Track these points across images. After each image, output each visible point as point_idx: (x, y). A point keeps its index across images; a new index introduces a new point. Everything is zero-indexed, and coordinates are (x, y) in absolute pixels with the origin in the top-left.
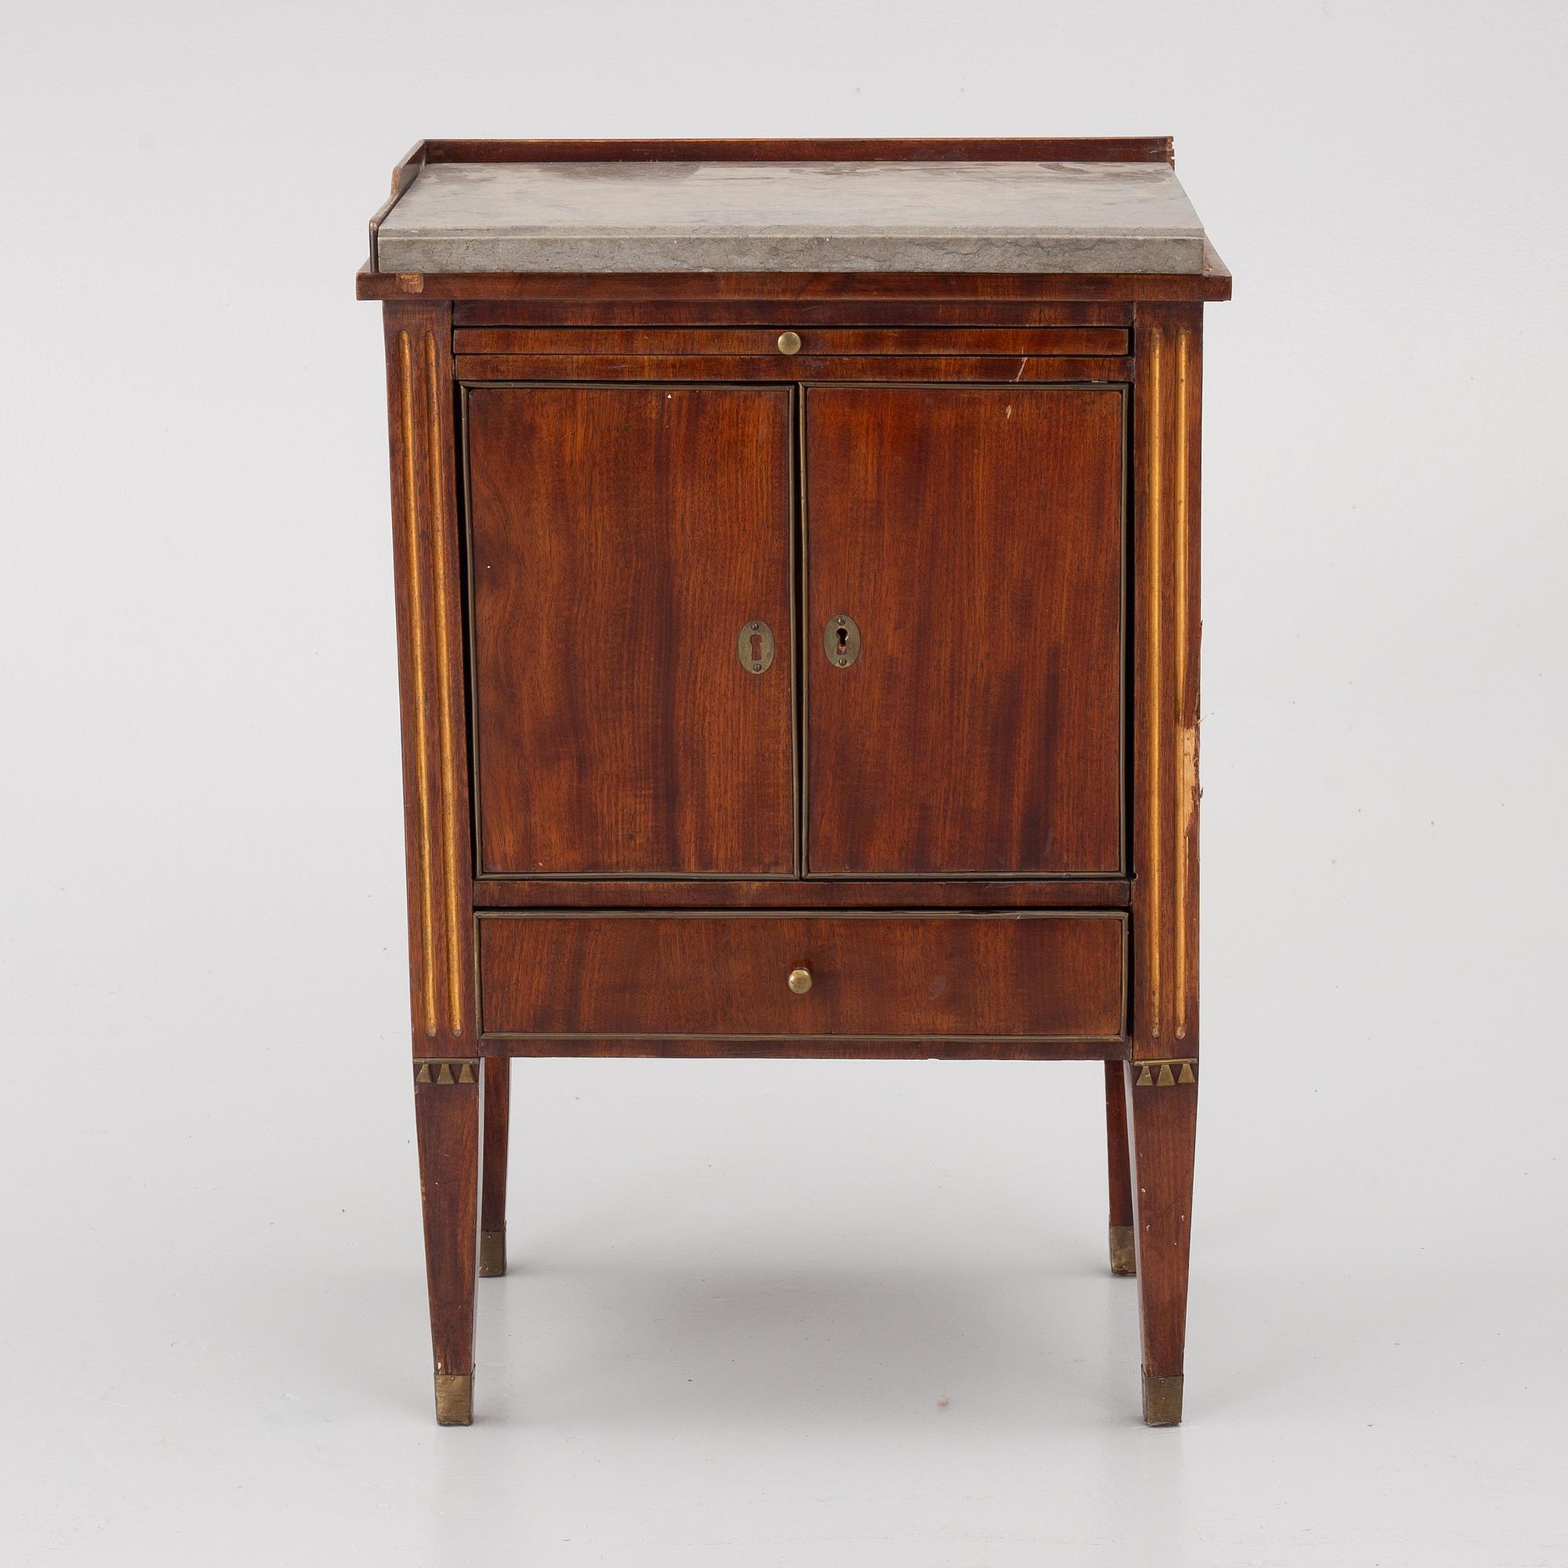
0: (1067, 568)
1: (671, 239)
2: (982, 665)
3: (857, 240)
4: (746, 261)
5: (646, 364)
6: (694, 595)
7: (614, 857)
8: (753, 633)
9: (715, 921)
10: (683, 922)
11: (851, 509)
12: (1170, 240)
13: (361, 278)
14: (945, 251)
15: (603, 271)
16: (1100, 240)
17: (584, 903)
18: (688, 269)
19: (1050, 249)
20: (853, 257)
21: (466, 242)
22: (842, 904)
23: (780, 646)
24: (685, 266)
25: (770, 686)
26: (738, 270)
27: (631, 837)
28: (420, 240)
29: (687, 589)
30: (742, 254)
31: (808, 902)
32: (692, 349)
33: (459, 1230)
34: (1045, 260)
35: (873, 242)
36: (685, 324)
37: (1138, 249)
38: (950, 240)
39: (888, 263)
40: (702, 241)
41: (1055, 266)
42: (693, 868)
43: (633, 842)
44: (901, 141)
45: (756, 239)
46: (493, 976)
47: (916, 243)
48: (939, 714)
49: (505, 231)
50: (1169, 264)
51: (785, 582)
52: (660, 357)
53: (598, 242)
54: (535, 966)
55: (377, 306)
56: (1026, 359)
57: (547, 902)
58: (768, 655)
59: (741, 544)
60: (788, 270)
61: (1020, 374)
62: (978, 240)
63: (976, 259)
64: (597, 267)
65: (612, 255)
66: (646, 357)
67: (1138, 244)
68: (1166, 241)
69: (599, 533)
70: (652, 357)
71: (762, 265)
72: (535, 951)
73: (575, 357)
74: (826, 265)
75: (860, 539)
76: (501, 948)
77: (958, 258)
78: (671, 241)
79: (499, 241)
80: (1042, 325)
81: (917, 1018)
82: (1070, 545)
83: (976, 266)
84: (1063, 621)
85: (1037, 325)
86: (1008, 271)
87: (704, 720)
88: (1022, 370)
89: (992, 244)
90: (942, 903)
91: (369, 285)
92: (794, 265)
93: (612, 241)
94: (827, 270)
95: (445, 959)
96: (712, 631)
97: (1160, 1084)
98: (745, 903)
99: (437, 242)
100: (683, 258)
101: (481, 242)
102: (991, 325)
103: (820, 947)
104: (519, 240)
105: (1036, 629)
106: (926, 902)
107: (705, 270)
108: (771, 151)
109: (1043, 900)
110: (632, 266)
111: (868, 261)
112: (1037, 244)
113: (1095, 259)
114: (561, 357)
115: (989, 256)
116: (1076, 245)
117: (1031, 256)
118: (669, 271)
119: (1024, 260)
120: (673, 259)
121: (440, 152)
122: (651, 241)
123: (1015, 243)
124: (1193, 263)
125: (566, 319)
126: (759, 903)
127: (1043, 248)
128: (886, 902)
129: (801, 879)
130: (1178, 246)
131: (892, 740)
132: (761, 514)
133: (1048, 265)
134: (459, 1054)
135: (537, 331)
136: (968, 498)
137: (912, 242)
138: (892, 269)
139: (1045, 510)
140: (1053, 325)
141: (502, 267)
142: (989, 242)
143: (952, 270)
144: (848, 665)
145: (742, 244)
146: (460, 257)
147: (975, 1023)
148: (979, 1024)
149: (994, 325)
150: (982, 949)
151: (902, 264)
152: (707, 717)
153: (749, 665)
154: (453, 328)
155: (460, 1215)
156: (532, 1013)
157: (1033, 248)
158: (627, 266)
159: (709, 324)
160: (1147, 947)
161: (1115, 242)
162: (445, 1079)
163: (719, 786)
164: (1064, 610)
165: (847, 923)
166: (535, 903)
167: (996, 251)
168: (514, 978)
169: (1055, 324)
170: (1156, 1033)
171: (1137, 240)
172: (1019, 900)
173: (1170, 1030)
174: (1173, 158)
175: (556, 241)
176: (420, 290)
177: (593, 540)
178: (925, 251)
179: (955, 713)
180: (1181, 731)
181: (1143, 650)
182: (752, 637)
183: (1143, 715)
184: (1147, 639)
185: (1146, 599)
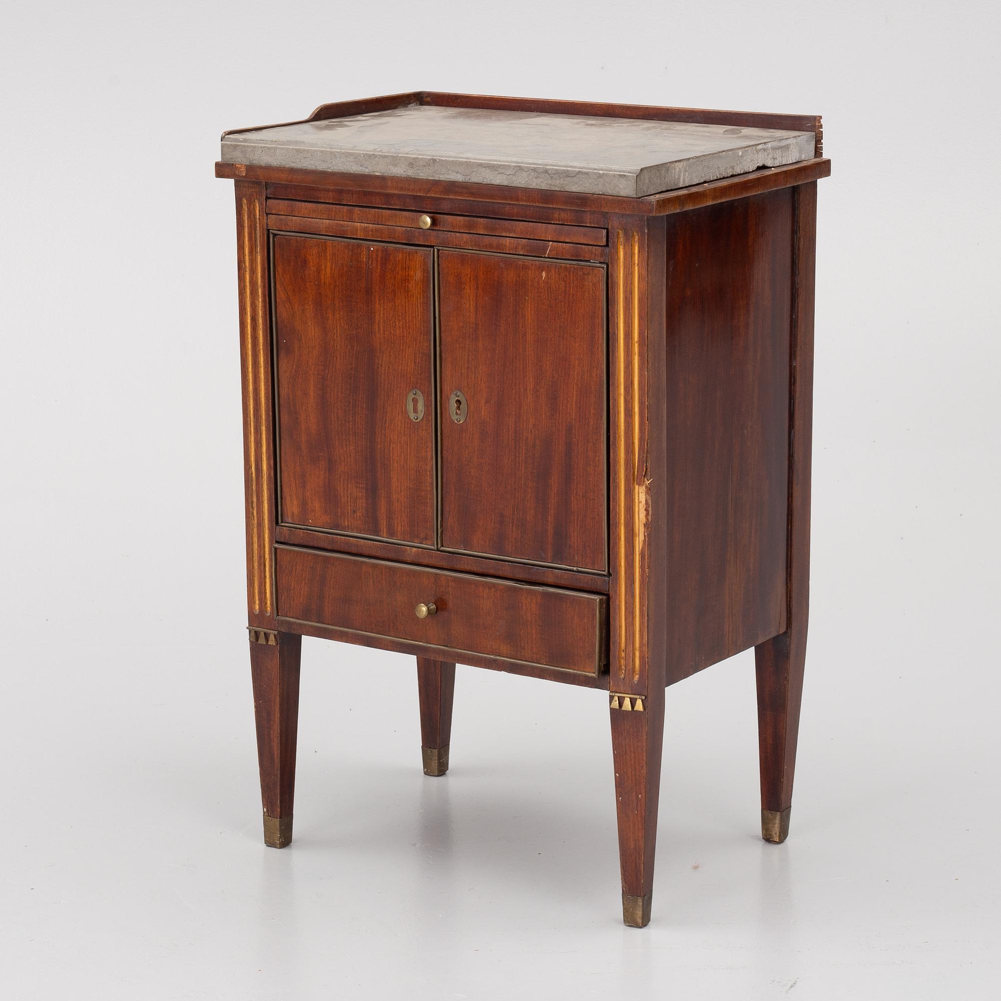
0: (576, 376)
1: (360, 153)
2: (531, 431)
3: (453, 161)
4: (397, 170)
5: (359, 228)
6: (385, 370)
7: (346, 522)
8: (413, 396)
9: (390, 568)
10: (374, 566)
11: (462, 327)
12: (617, 175)
13: (217, 165)
14: (498, 172)
15: (327, 170)
16: (579, 172)
17: (329, 547)
18: (368, 172)
19: (553, 175)
20: (451, 172)
21: (262, 147)
22: (458, 567)
23: (427, 406)
24: (367, 171)
25: (423, 430)
26: (393, 175)
27: (354, 512)
28: (241, 145)
29: (381, 366)
30: (395, 165)
31: (439, 564)
32: (382, 221)
33: (272, 731)
34: (550, 182)
35: (461, 164)
36: (378, 206)
37: (600, 179)
38: (500, 165)
39: (469, 177)
40: (375, 156)
41: (556, 186)
42: (385, 535)
43: (355, 515)
45: (402, 157)
46: (282, 583)
47: (483, 166)
48: (509, 459)
49: (283, 143)
50: (617, 189)
51: (429, 368)
52: (366, 225)
53: (324, 153)
54: (302, 581)
55: (230, 183)
56: (551, 243)
57: (311, 544)
58: (421, 411)
59: (408, 341)
60: (418, 177)
61: (548, 252)
62: (515, 166)
63: (514, 178)
64: (324, 167)
65: (331, 161)
66: (359, 224)
67: (600, 176)
68: (615, 175)
69: (338, 327)
70: (362, 224)
71: (405, 173)
72: (302, 572)
73: (325, 220)
74: (437, 176)
75: (467, 346)
76: (286, 567)
77: (504, 177)
78: (359, 155)
79: (277, 148)
80: (560, 223)
81: (491, 644)
82: (577, 362)
83: (514, 182)
84: (574, 409)
85: (558, 222)
86: (530, 187)
87: (390, 446)
88: (548, 250)
89: (522, 169)
90: (510, 575)
91: (222, 170)
92: (421, 174)
93: (331, 152)
94: (437, 179)
95: (263, 570)
96: (394, 393)
97: (623, 708)
98: (408, 559)
99: (248, 147)
100: (366, 166)
101: (269, 148)
102: (533, 220)
103: (442, 592)
104: (286, 148)
105: (559, 412)
106: (501, 573)
107: (377, 174)
108: (598, 110)
109: (562, 582)
110: (341, 168)
111: (458, 175)
112: (546, 171)
113: (576, 184)
114: (318, 220)
115: (520, 177)
116: (567, 174)
117: (543, 179)
118: (359, 173)
119: (539, 181)
120: (361, 166)
121: (429, 99)
122: (351, 154)
123: (534, 170)
124: (629, 190)
125: (320, 198)
126: (417, 560)
127: (549, 174)
128: (480, 570)
129: (438, 550)
130: (621, 179)
131: (484, 471)
132: (417, 324)
133: (552, 185)
134: (269, 628)
135: (307, 203)
136: (523, 327)
137: (481, 165)
138: (470, 181)
139: (563, 339)
140: (566, 223)
141: (279, 164)
142: (520, 168)
143: (502, 184)
144: (461, 422)
145: (395, 160)
146: (259, 156)
147: (521, 652)
148: (523, 654)
149: (535, 220)
150: (524, 607)
151: (476, 178)
152: (392, 445)
153: (412, 416)
154: (267, 198)
155: (272, 722)
156: (301, 608)
157: (544, 174)
158: (338, 168)
159: (390, 207)
160: (617, 621)
161: (587, 173)
162: (262, 641)
163: (398, 487)
164: (574, 402)
165: (455, 580)
166: (306, 544)
167: (525, 174)
168: (293, 585)
169: (567, 222)
170: (622, 676)
171: (599, 173)
172: (550, 580)
173: (630, 675)
175: (304, 150)
176: (244, 175)
177: (335, 331)
178: (488, 171)
179: (517, 459)
180: (637, 487)
181: (615, 433)
182: (413, 399)
183: (615, 474)
184: (617, 426)
185: (616, 401)
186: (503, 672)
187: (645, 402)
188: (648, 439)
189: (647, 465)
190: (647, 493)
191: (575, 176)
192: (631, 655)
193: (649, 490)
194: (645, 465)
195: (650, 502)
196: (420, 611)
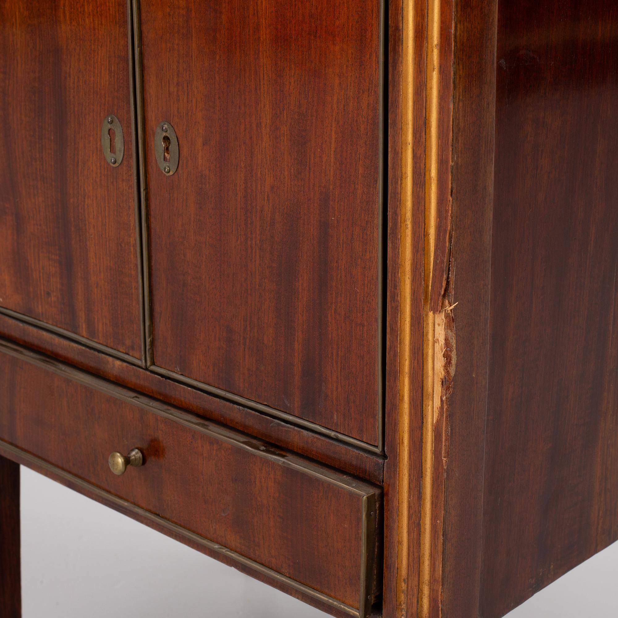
0: (335, 106)
2: (268, 196)
6: (74, 83)
7: (40, 307)
8: (109, 126)
11: (169, 14)
22: (173, 399)
23: (126, 143)
25: (123, 180)
27: (48, 294)
29: (70, 76)
31: (148, 390)
42: (84, 334)
43: (50, 299)
48: (237, 241)
51: (128, 81)
58: (120, 151)
59: (100, 37)
69: (17, 13)
75: (176, 47)
81: (214, 527)
82: (337, 81)
84: (332, 164)
87: (84, 202)
96: (85, 119)
105: (310, 169)
106: (228, 420)
129: (146, 369)
131: (204, 256)
132: (111, 9)
136: (254, 14)
139: (315, 37)
144: (171, 173)
150: (258, 483)
152: (86, 200)
153: (110, 157)
160: (396, 533)
163: (96, 265)
164: (332, 152)
177: (14, 20)
179: (249, 243)
180: (431, 314)
181: (396, 214)
182: (109, 130)
183: (395, 287)
184: (399, 202)
185: (399, 155)
186: (233, 568)
187: (447, 162)
188: (452, 229)
189: (448, 277)
190: (448, 326)
192: (415, 591)
193: (451, 321)
194: (445, 276)
195: (453, 342)
196: (115, 464)
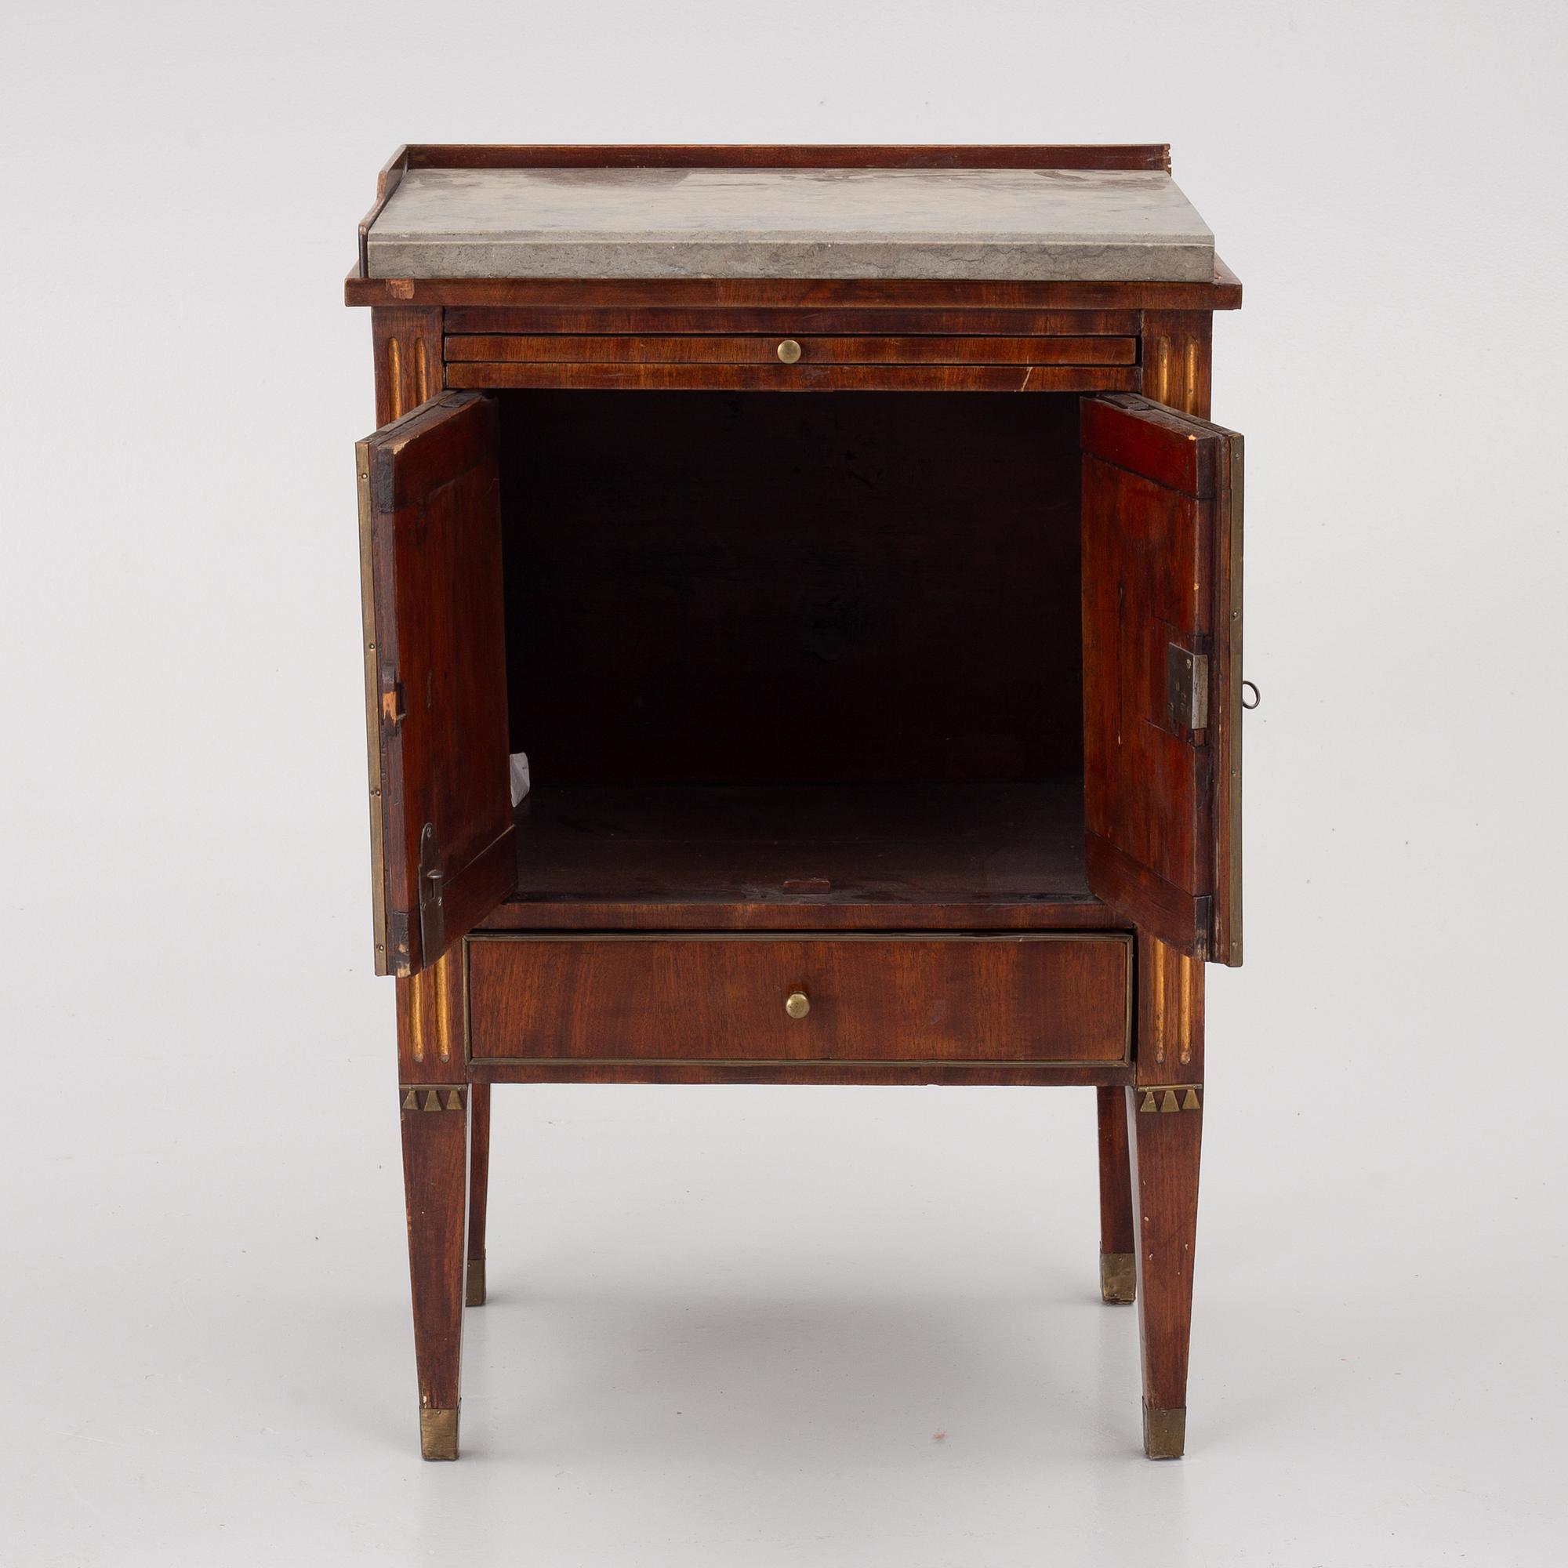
1: (669, 244)
3: (860, 246)
4: (745, 267)
5: (643, 373)
9: (710, 944)
10: (677, 945)
12: (1181, 247)
13: (350, 284)
14: (950, 258)
15: (598, 277)
16: (1108, 247)
17: (575, 925)
18: (686, 275)
19: (1057, 256)
20: (855, 264)
21: (458, 247)
22: (840, 924)
24: (683, 272)
26: (738, 277)
28: (411, 245)
30: (743, 260)
31: (804, 924)
32: (689, 358)
33: (446, 1260)
34: (1052, 267)
35: (876, 248)
36: (682, 332)
37: (1147, 256)
38: (955, 246)
39: (891, 270)
40: (701, 247)
41: (1062, 274)
44: (893, 148)
45: (756, 245)
46: (482, 1000)
47: (920, 249)
49: (498, 236)
50: (1179, 271)
52: (656, 365)
53: (594, 247)
54: (525, 990)
55: (365, 313)
56: (1031, 368)
57: (538, 925)
60: (789, 277)
61: (1025, 384)
62: (984, 246)
63: (982, 266)
64: (592, 273)
65: (608, 261)
66: (642, 365)
67: (1147, 251)
68: (1175, 249)
70: (648, 366)
71: (763, 272)
72: (526, 975)
73: (570, 365)
74: (827, 272)
76: (490, 971)
77: (963, 265)
78: (669, 246)
79: (491, 246)
80: (1048, 334)
81: (916, 1043)
83: (981, 273)
85: (1043, 334)
86: (1013, 278)
88: (1026, 380)
89: (998, 250)
90: (942, 925)
91: (358, 291)
92: (795, 271)
93: (608, 246)
94: (828, 277)
95: (433, 984)
97: (1164, 1110)
98: (740, 925)
99: (428, 247)
100: (681, 264)
101: (473, 247)
102: (995, 333)
103: (818, 970)
104: (512, 245)
106: (925, 923)
107: (704, 277)
109: (1046, 922)
110: (629, 272)
111: (870, 267)
112: (1044, 250)
113: (1102, 267)
114: (554, 364)
115: (994, 263)
116: (1084, 252)
117: (1039, 263)
118: (667, 277)
119: (1030, 267)
120: (671, 265)
122: (648, 247)
123: (1022, 250)
124: (1203, 270)
125: (560, 326)
126: (756, 925)
127: (1050, 255)
128: (884, 924)
130: (1188, 254)
133: (1055, 273)
134: (447, 1081)
135: (531, 338)
137: (916, 248)
138: (895, 276)
140: (1059, 334)
141: (495, 273)
142: (994, 249)
143: (956, 277)
145: (742, 250)
146: (452, 262)
147: (976, 1048)
148: (980, 1049)
149: (999, 334)
150: (984, 971)
151: (904, 270)
154: (444, 335)
155: (447, 1245)
156: (522, 1038)
157: (1039, 255)
158: (623, 272)
159: (707, 332)
160: (1151, 970)
161: (1123, 249)
162: (432, 1106)
165: (845, 946)
166: (525, 925)
167: (1002, 258)
168: (504, 1001)
169: (1060, 332)
170: (1160, 1058)
171: (1146, 247)
172: (1021, 923)
173: (1174, 1055)
174: (1169, 166)
175: (551, 246)
176: (410, 296)
178: (929, 257)
191: (1100, 255)
192: (1176, 1021)
